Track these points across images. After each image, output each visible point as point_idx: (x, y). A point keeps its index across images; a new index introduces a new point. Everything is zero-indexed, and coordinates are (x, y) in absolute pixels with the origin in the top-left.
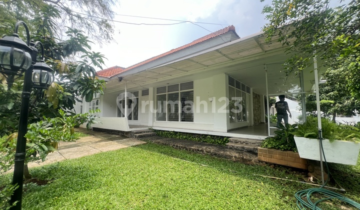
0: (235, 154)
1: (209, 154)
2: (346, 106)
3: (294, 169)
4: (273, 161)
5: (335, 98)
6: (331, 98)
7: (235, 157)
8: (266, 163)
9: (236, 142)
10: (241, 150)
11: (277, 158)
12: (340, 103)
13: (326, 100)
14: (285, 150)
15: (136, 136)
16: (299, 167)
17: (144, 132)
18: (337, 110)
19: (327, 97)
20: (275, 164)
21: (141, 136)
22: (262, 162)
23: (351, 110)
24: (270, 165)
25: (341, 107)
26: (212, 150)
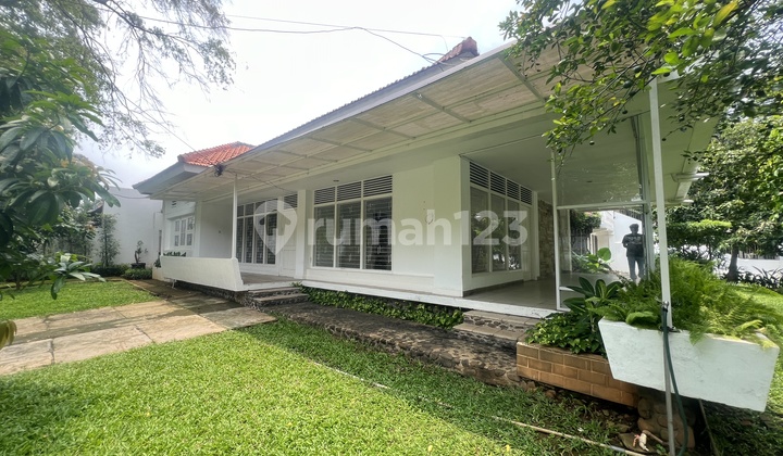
0: (466, 356)
1: (406, 353)
2: (760, 234)
3: (603, 404)
4: (554, 379)
5: (739, 216)
6: (726, 216)
7: (465, 363)
8: (537, 384)
9: (480, 323)
10: (487, 344)
11: (562, 371)
12: (748, 227)
13: (715, 219)
14: (581, 352)
15: (256, 302)
16: (616, 400)
17: (279, 293)
18: (740, 243)
19: (717, 212)
20: (557, 389)
21: (270, 303)
22: (527, 380)
23: (773, 243)
24: (545, 391)
25: (750, 237)
26: (416, 341)
